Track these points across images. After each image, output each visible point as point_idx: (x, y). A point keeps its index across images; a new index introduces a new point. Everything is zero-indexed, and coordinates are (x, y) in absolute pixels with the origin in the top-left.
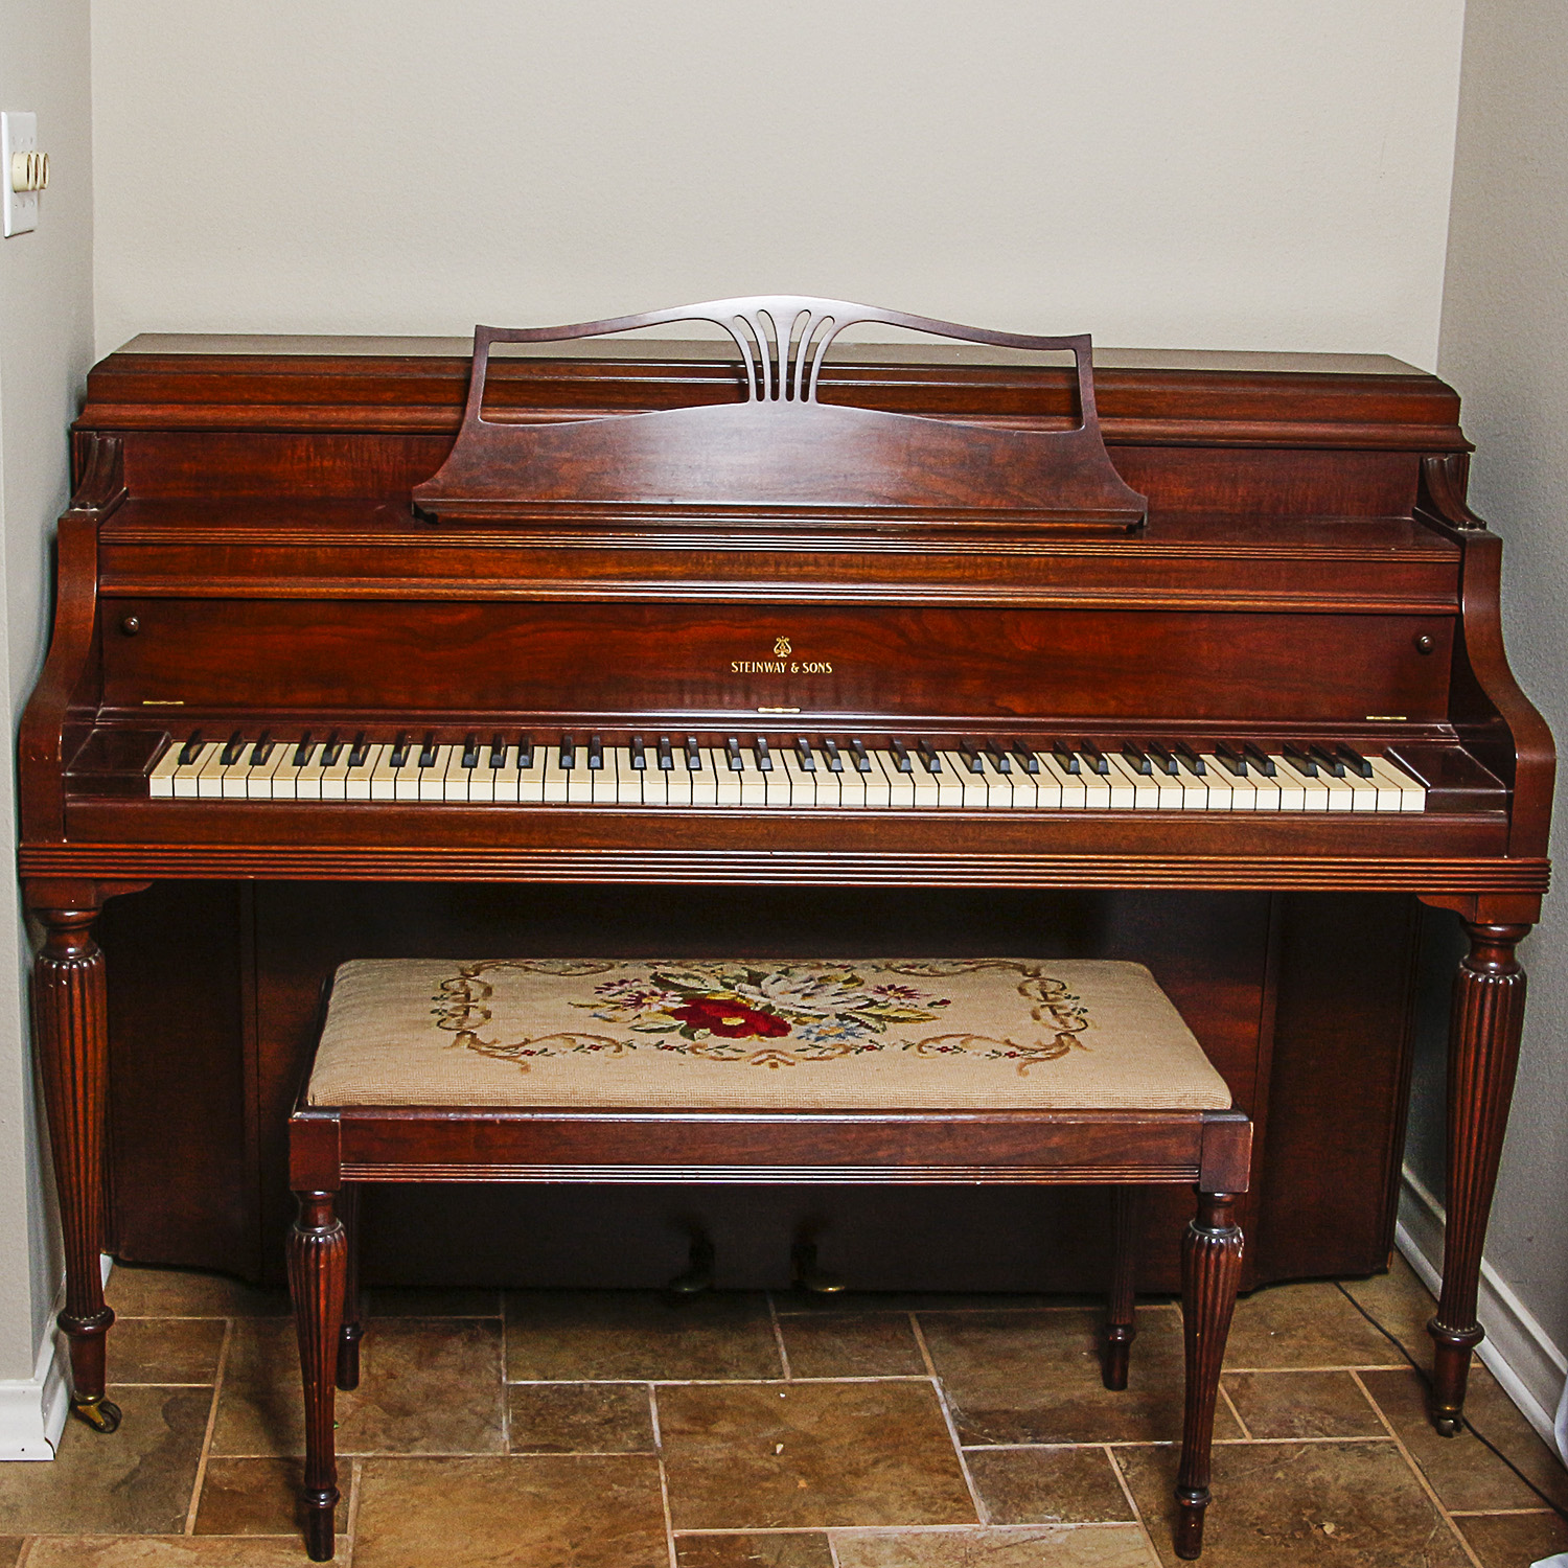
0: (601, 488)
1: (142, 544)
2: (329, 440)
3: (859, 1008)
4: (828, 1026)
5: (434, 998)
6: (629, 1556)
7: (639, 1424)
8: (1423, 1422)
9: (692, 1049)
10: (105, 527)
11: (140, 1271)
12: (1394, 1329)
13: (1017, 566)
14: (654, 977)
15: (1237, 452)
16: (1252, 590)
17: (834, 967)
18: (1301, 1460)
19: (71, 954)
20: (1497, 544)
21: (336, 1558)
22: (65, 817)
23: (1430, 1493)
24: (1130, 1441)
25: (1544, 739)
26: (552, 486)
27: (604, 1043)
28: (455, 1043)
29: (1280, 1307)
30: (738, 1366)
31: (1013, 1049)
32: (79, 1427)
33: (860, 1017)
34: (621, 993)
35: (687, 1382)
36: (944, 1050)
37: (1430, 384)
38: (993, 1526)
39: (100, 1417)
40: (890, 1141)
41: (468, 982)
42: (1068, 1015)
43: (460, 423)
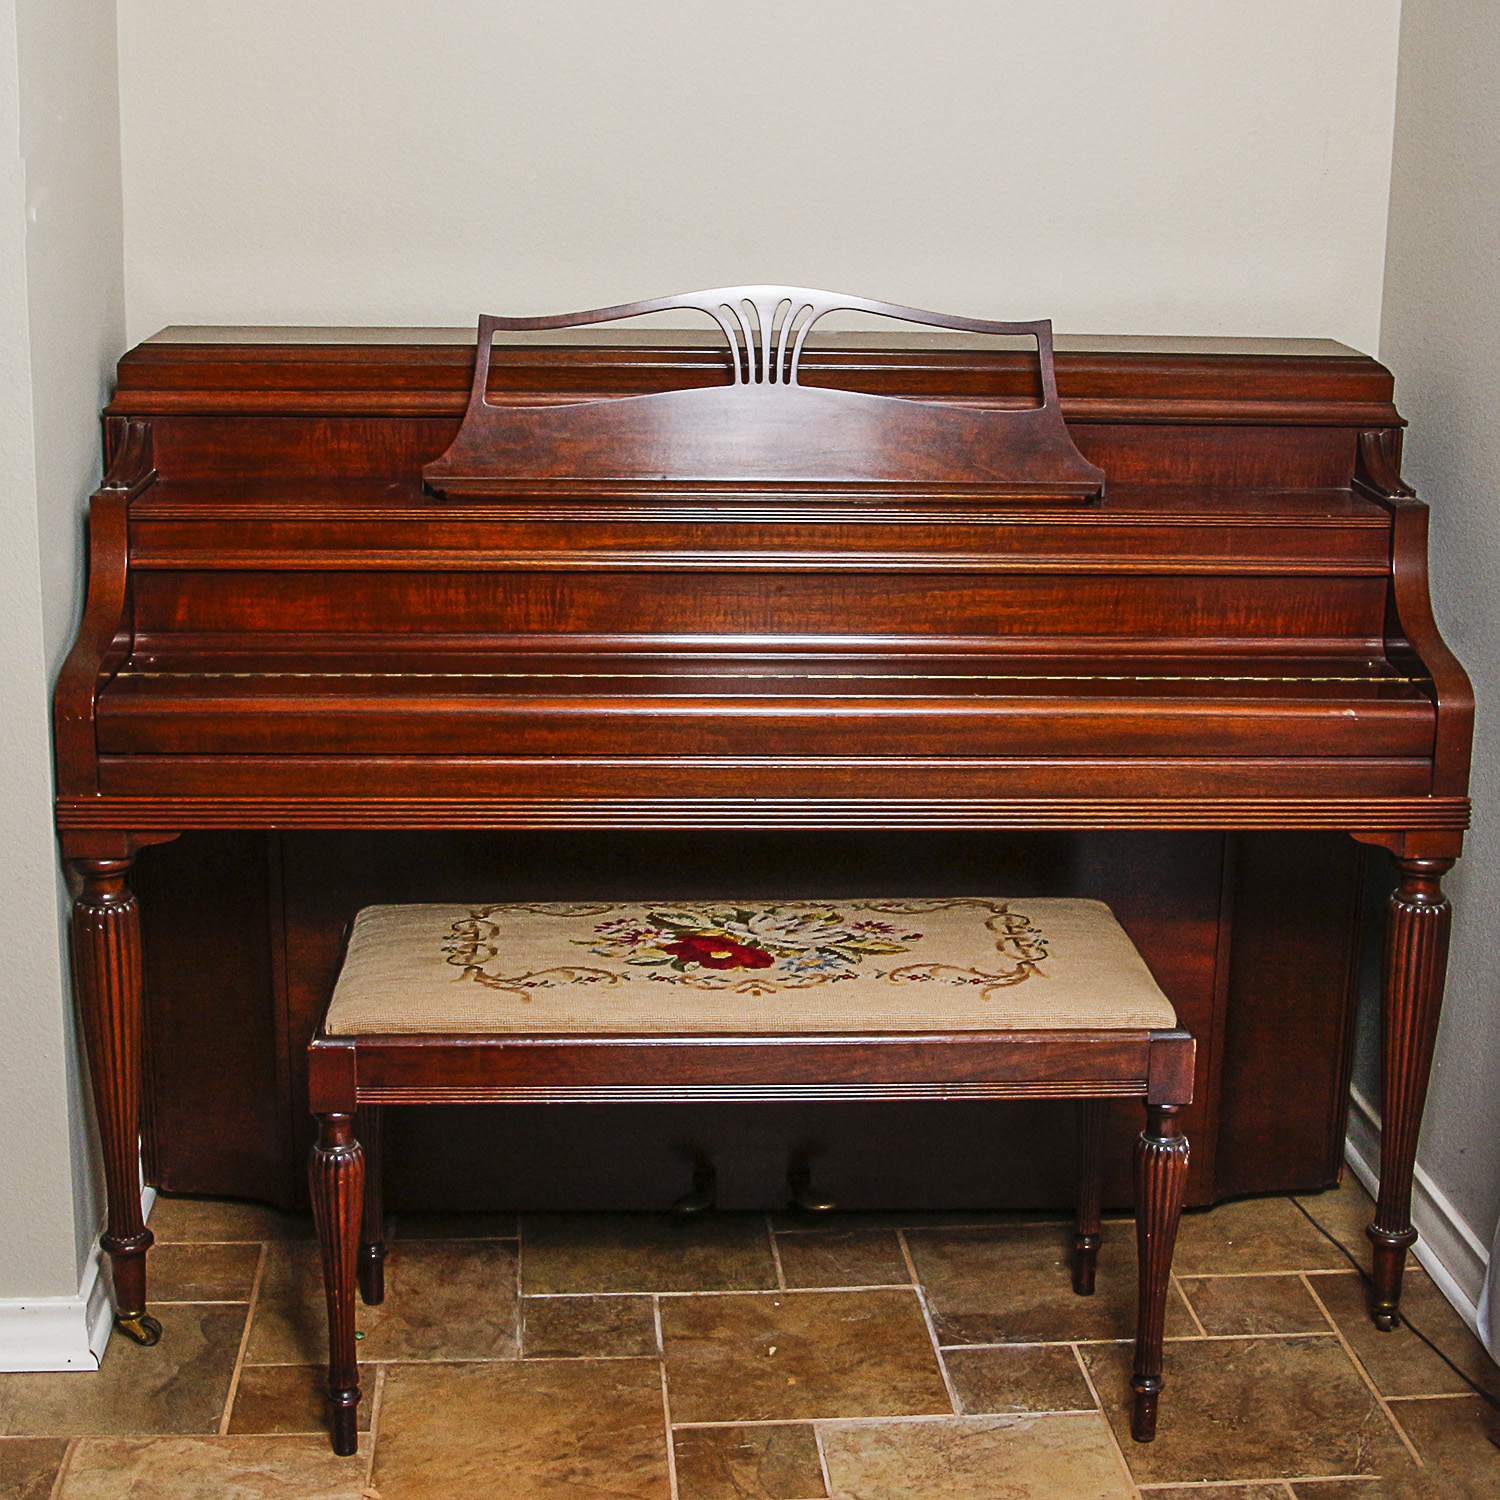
0: (598, 465)
1: (171, 521)
2: (346, 423)
3: (838, 942)
4: (808, 958)
5: (445, 938)
6: (630, 1448)
7: (643, 1331)
8: (1364, 1319)
9: (682, 980)
10: (135, 503)
11: (182, 1202)
12: (1341, 1237)
13: (984, 533)
14: (650, 916)
15: (1189, 429)
16: (1200, 554)
17: (817, 906)
18: (1251, 1354)
19: (107, 901)
20: (1424, 510)
21: (359, 1452)
22: (98, 771)
23: (1367, 1380)
24: (1095, 1339)
25: (1464, 688)
26: (552, 463)
27: (600, 975)
28: (463, 977)
29: (1237, 1219)
30: (736, 1278)
31: (977, 976)
32: (121, 1341)
33: (838, 950)
34: (619, 931)
35: (689, 1294)
36: (914, 978)
37: (1365, 364)
38: (967, 1416)
39: (141, 1331)
40: (866, 1061)
41: (478, 924)
42: (1030, 946)
43: (465, 407)
